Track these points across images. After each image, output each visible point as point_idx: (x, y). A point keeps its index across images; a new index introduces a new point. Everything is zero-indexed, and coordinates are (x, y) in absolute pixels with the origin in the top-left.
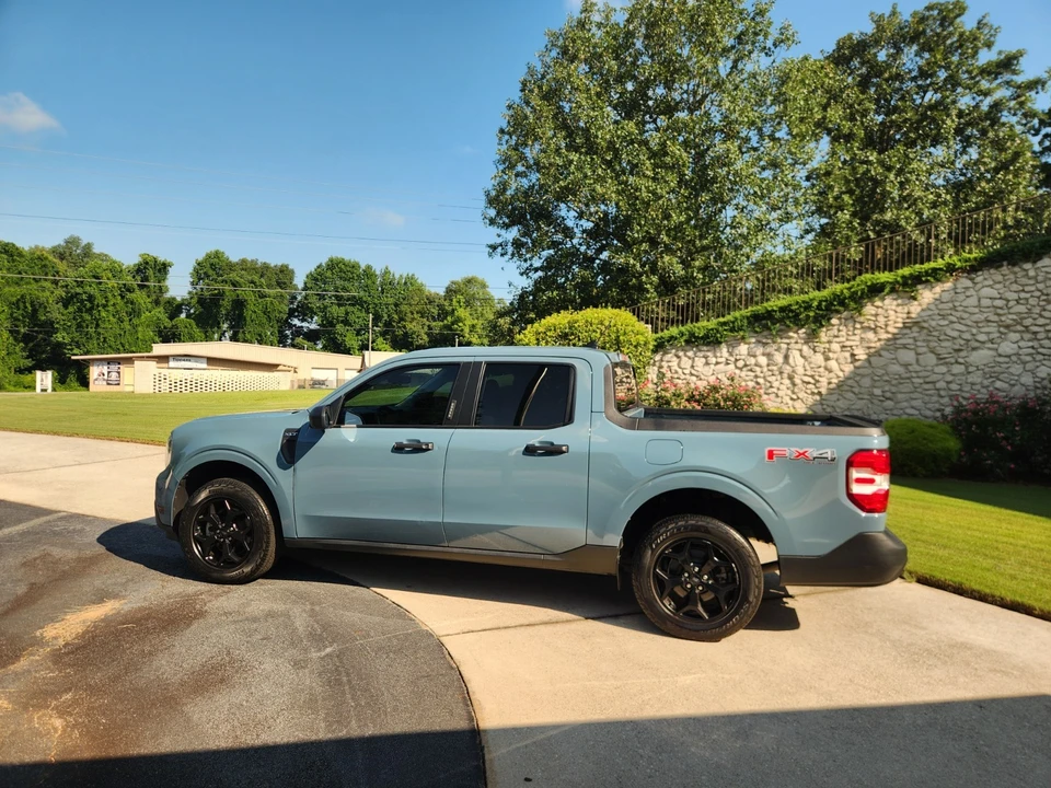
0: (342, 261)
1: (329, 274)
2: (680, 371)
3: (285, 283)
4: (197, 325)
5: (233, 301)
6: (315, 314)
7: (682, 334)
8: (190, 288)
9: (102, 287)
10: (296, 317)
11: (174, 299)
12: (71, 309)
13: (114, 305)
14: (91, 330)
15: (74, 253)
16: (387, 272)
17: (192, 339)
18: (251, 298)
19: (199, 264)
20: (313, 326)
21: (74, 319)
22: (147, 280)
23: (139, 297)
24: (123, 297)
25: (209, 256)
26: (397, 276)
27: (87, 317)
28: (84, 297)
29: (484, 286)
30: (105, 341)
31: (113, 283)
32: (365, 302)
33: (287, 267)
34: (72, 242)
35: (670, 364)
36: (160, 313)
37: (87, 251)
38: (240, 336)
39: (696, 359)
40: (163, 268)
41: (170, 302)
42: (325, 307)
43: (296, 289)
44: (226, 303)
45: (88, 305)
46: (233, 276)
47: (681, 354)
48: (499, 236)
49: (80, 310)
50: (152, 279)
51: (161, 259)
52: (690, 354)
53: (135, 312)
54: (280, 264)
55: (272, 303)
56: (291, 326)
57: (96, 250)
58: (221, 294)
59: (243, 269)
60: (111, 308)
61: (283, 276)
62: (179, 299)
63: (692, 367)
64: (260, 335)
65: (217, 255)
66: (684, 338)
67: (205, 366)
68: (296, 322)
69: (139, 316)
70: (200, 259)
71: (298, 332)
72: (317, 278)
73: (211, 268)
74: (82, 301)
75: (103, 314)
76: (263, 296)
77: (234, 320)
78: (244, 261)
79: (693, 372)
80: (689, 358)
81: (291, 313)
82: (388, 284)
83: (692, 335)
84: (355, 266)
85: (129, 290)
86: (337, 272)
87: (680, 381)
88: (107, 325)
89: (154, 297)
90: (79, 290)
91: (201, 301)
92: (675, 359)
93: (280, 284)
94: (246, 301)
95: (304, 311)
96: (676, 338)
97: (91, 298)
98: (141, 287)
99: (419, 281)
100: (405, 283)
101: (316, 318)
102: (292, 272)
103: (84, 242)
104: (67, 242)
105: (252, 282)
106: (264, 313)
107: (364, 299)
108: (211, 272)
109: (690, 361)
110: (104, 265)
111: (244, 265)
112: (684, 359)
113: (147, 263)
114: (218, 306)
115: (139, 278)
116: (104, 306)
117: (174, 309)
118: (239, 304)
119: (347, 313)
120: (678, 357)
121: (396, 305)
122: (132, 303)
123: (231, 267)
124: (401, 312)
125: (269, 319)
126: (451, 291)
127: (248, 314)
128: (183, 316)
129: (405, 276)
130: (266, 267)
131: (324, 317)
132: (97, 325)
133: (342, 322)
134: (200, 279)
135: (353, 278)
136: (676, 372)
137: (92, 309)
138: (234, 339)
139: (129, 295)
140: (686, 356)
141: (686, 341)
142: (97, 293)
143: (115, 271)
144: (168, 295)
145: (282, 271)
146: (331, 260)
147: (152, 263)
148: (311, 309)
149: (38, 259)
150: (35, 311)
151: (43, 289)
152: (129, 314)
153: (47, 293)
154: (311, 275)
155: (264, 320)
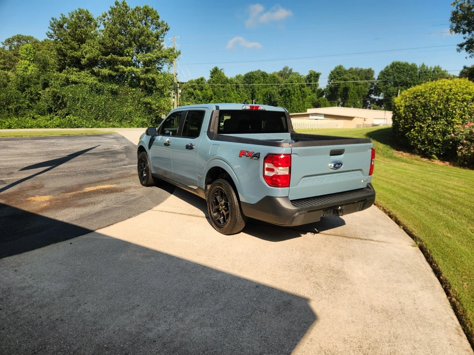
0: (399, 63)
1: (391, 71)
3: (369, 77)
4: (328, 101)
5: (344, 88)
6: (382, 91)
8: (327, 84)
9: (293, 86)
10: (373, 94)
11: (321, 89)
12: (282, 96)
13: (297, 93)
14: (289, 104)
15: (286, 73)
16: (423, 66)
17: (325, 106)
18: (352, 86)
19: (332, 72)
20: (381, 98)
21: (283, 100)
22: (311, 82)
23: (307, 90)
24: (300, 90)
25: (336, 68)
26: (429, 68)
27: (288, 99)
28: (287, 91)
30: (293, 109)
31: (297, 84)
33: (371, 69)
34: (286, 69)
36: (314, 96)
37: (290, 72)
38: (346, 104)
40: (317, 76)
41: (319, 90)
42: (387, 88)
43: (374, 79)
44: (341, 90)
45: (288, 94)
46: (345, 76)
49: (285, 96)
50: (313, 81)
51: (317, 72)
53: (304, 96)
54: (368, 69)
55: (361, 88)
56: (370, 98)
57: (294, 71)
58: (339, 85)
59: (350, 73)
60: (296, 95)
61: (368, 74)
62: (323, 89)
64: (354, 103)
65: (340, 67)
67: (323, 118)
68: (373, 96)
69: (306, 97)
70: (333, 70)
71: (373, 101)
72: (385, 73)
73: (337, 74)
74: (286, 93)
75: (293, 98)
76: (357, 84)
77: (343, 97)
78: (351, 69)
81: (371, 92)
82: (423, 73)
84: (406, 65)
85: (303, 87)
86: (397, 68)
88: (294, 102)
89: (313, 89)
90: (285, 88)
91: (331, 89)
93: (367, 78)
94: (349, 87)
95: (377, 91)
97: (289, 91)
98: (308, 85)
100: (434, 71)
101: (382, 94)
102: (373, 71)
103: (289, 69)
104: (284, 69)
105: (353, 78)
106: (357, 93)
107: (409, 82)
108: (337, 76)
110: (295, 77)
111: (351, 71)
113: (311, 75)
114: (337, 91)
115: (308, 81)
116: (294, 94)
117: (321, 93)
118: (346, 89)
122: (304, 92)
123: (345, 72)
125: (359, 95)
127: (350, 94)
128: (324, 96)
129: (433, 67)
130: (361, 70)
131: (386, 93)
132: (291, 102)
134: (332, 79)
135: (404, 71)
137: (289, 96)
138: (343, 106)
139: (303, 89)
142: (291, 89)
143: (299, 79)
144: (318, 88)
145: (368, 72)
146: (393, 64)
147: (313, 74)
148: (380, 89)
149: (273, 78)
150: (270, 97)
151: (273, 89)
152: (302, 97)
153: (275, 91)
154: (382, 72)
155: (357, 96)
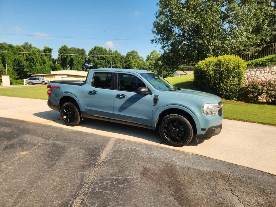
0: (98, 47)
1: (95, 51)
3: (83, 54)
4: (61, 66)
5: (70, 59)
6: (92, 62)
8: (58, 56)
10: (86, 63)
12: (28, 62)
13: (39, 61)
14: (34, 68)
15: (27, 47)
16: (110, 50)
17: (60, 70)
18: (75, 58)
20: (91, 66)
21: (29, 65)
23: (45, 58)
24: (41, 59)
25: (62, 47)
26: (113, 51)
27: (33, 64)
28: (31, 59)
29: (137, 53)
30: (37, 71)
31: (38, 55)
32: (105, 59)
33: (84, 49)
34: (26, 44)
36: (51, 63)
37: (30, 46)
38: (73, 68)
40: (50, 50)
41: (53, 60)
42: (94, 60)
43: (86, 55)
44: (68, 60)
45: (33, 61)
46: (70, 52)
49: (30, 62)
51: (50, 48)
53: (45, 63)
54: (82, 49)
55: (80, 59)
56: (85, 66)
57: (33, 46)
58: (67, 57)
59: (72, 50)
60: (38, 62)
61: (82, 52)
62: (55, 59)
64: (78, 68)
65: (65, 46)
67: (66, 77)
68: (87, 65)
69: (46, 64)
70: (60, 48)
71: (87, 67)
72: (91, 52)
74: (31, 60)
75: (36, 63)
76: (78, 57)
77: (71, 64)
78: (72, 48)
81: (85, 62)
82: (110, 53)
84: (102, 48)
86: (97, 50)
88: (38, 66)
89: (49, 58)
90: (30, 57)
91: (62, 59)
95: (89, 61)
97: (33, 59)
98: (46, 55)
100: (115, 53)
102: (85, 51)
103: (29, 44)
105: (75, 54)
106: (78, 62)
108: (64, 51)
110: (36, 50)
113: (46, 49)
114: (66, 60)
116: (37, 61)
117: (54, 62)
118: (72, 60)
119: (100, 62)
121: (113, 59)
122: (44, 60)
123: (69, 50)
124: (115, 61)
125: (80, 64)
126: (128, 55)
127: (74, 62)
128: (56, 63)
130: (78, 49)
131: (94, 63)
132: (35, 66)
133: (99, 64)
134: (60, 53)
135: (101, 52)
137: (33, 62)
138: (71, 69)
139: (43, 58)
142: (34, 58)
143: (39, 51)
144: (52, 58)
145: (82, 50)
146: (95, 47)
147: (48, 49)
148: (91, 61)
149: (18, 49)
150: (19, 63)
151: (21, 57)
152: (43, 63)
153: (22, 58)
154: (90, 51)
155: (78, 64)
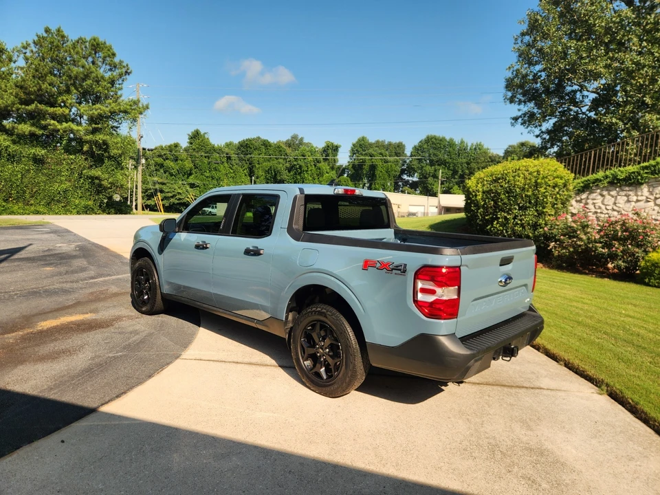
0: (434, 137)
1: (425, 146)
2: (603, 207)
3: (399, 153)
4: (351, 181)
5: (370, 166)
6: (416, 171)
7: (607, 177)
8: (348, 159)
9: (306, 161)
10: (405, 174)
11: (341, 166)
12: (292, 173)
13: (311, 170)
15: (294, 143)
16: (462, 142)
18: (380, 164)
19: (353, 145)
20: (415, 179)
21: (293, 178)
22: (328, 156)
23: (324, 166)
24: (315, 166)
25: (359, 140)
26: (469, 145)
28: (298, 167)
31: (310, 158)
32: (448, 163)
33: (401, 143)
34: (294, 137)
35: (595, 201)
36: (333, 174)
37: (301, 142)
38: (373, 186)
39: (619, 197)
40: (336, 149)
41: (339, 168)
42: (422, 167)
43: (406, 156)
44: (366, 167)
45: (299, 171)
46: (371, 151)
47: (605, 193)
48: (519, 110)
49: (295, 174)
50: (331, 155)
51: (335, 144)
52: (613, 193)
53: (320, 174)
54: (397, 142)
55: (391, 166)
56: (402, 179)
57: (305, 141)
58: (364, 161)
59: (376, 147)
60: (309, 172)
61: (398, 149)
62: (344, 166)
63: (615, 204)
64: (384, 186)
65: (363, 139)
66: (608, 180)
68: (405, 177)
69: (322, 176)
70: (355, 142)
71: (406, 183)
72: (418, 149)
73: (361, 147)
74: (296, 169)
75: (306, 176)
76: (386, 162)
77: (370, 177)
78: (378, 142)
79: (615, 208)
80: (613, 196)
81: (403, 172)
82: (462, 150)
83: (615, 177)
84: (443, 140)
85: (318, 162)
86: (432, 144)
87: (603, 216)
89: (331, 165)
90: (295, 163)
91: (354, 167)
92: (599, 197)
93: (397, 154)
94: (377, 165)
95: (410, 170)
96: (601, 181)
97: (301, 167)
98: (325, 160)
99: (485, 147)
100: (475, 149)
101: (416, 174)
102: (404, 146)
103: (300, 137)
104: (292, 138)
105: (381, 154)
106: (387, 172)
107: (447, 161)
108: (360, 149)
109: (613, 199)
110: (307, 149)
111: (379, 145)
112: (608, 197)
113: (328, 146)
114: (362, 169)
115: (324, 155)
116: (307, 171)
117: (341, 171)
118: (373, 167)
119: (435, 171)
120: (602, 196)
121: (468, 164)
122: (319, 169)
123: (371, 145)
124: (471, 168)
125: (389, 176)
126: (509, 152)
127: (377, 173)
128: (346, 175)
129: (475, 144)
130: (390, 144)
131: (421, 174)
133: (432, 176)
134: (354, 154)
135: (440, 148)
136: (600, 208)
137: (301, 173)
138: (370, 188)
139: (318, 165)
140: (609, 194)
141: (609, 182)
142: (303, 165)
143: (313, 152)
144: (338, 164)
145: (398, 146)
146: (428, 137)
147: (331, 146)
148: (414, 168)
149: (278, 148)
150: (276, 174)
151: (279, 163)
152: (318, 175)
153: (281, 165)
154: (415, 147)
155: (386, 176)
